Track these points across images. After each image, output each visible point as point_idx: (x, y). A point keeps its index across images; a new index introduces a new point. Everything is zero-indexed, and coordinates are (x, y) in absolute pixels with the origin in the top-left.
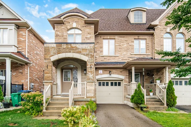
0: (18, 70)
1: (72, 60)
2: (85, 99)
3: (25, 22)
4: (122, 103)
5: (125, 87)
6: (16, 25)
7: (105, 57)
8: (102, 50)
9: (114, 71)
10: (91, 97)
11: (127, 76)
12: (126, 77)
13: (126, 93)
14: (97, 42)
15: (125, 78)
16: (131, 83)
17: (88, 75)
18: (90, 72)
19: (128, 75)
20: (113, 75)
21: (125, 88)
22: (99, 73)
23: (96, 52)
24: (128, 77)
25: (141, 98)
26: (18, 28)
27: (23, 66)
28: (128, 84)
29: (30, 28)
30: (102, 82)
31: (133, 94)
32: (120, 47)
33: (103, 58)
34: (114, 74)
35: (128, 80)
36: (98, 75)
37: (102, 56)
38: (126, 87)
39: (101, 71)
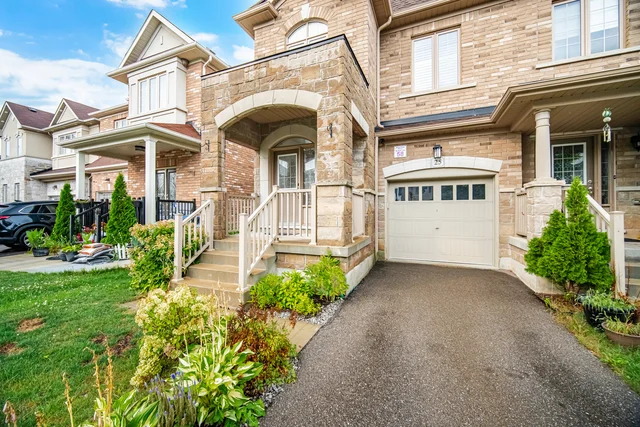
0: (186, 166)
1: (297, 123)
2: (312, 247)
3: (195, 43)
4: (492, 268)
5: (505, 203)
6: (182, 59)
7: (418, 100)
8: (409, 77)
9: (454, 144)
10: (334, 243)
11: (513, 158)
12: (510, 162)
13: (511, 228)
14: (391, 53)
15: (503, 167)
16: (533, 183)
17: (322, 159)
18: (328, 148)
19: (520, 153)
20: (448, 161)
21: (506, 208)
22: (396, 156)
23: (388, 87)
24: (520, 161)
25: (588, 260)
26: (187, 66)
27: (197, 156)
28: (518, 192)
29: (210, 59)
30: (406, 186)
31: (539, 236)
32: (481, 50)
33: (411, 102)
34: (452, 155)
35: (518, 174)
36: (391, 164)
37: (408, 98)
38: (508, 204)
39: (400, 150)
